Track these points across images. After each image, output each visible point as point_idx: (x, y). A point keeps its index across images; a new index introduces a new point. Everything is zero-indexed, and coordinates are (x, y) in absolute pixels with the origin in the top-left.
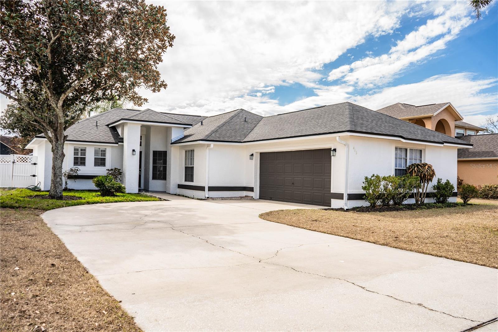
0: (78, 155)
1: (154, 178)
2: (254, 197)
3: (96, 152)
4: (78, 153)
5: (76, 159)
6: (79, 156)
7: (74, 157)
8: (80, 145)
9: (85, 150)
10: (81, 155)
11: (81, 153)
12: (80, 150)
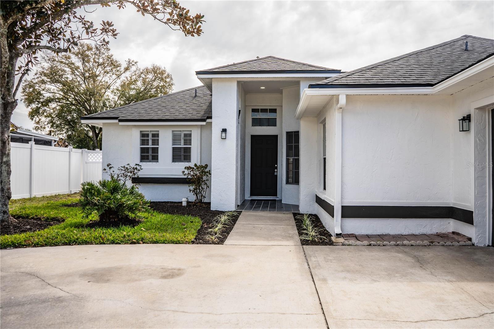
0: (148, 144)
1: (287, 182)
2: (475, 241)
3: (175, 138)
4: (148, 140)
5: (143, 150)
6: (150, 146)
7: (141, 148)
8: (149, 127)
9: (157, 135)
10: (153, 144)
11: (153, 140)
12: (150, 136)
